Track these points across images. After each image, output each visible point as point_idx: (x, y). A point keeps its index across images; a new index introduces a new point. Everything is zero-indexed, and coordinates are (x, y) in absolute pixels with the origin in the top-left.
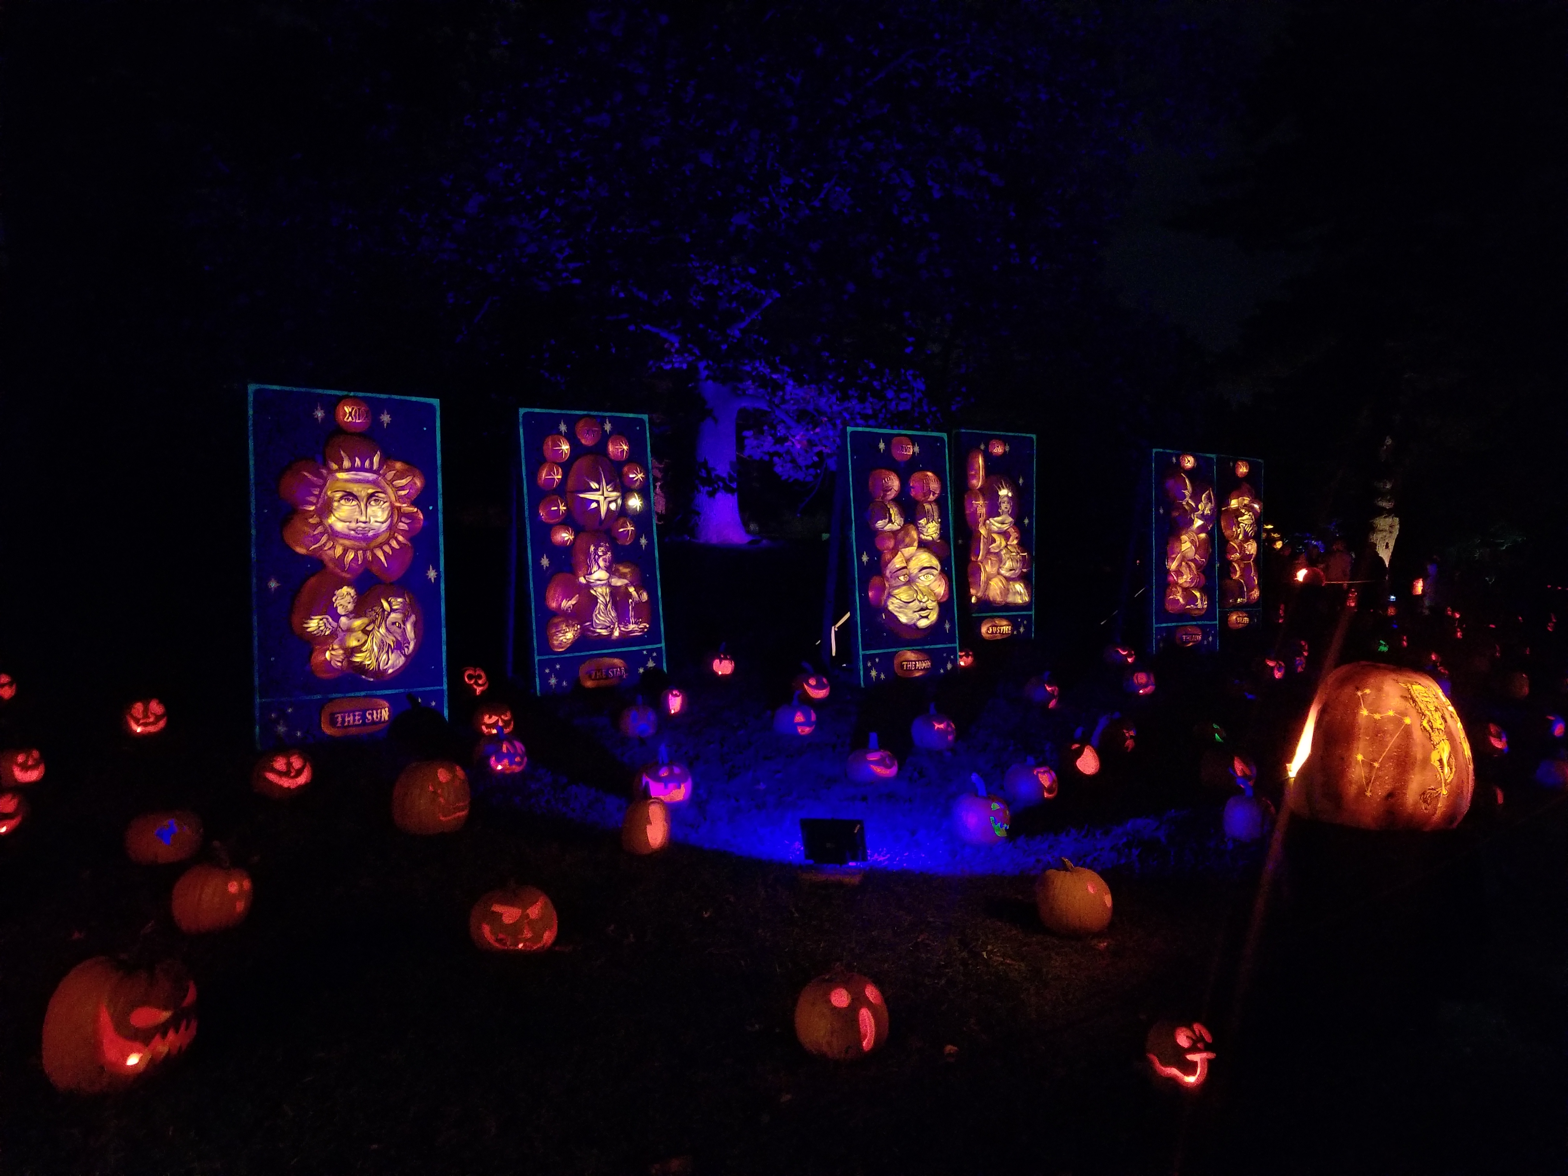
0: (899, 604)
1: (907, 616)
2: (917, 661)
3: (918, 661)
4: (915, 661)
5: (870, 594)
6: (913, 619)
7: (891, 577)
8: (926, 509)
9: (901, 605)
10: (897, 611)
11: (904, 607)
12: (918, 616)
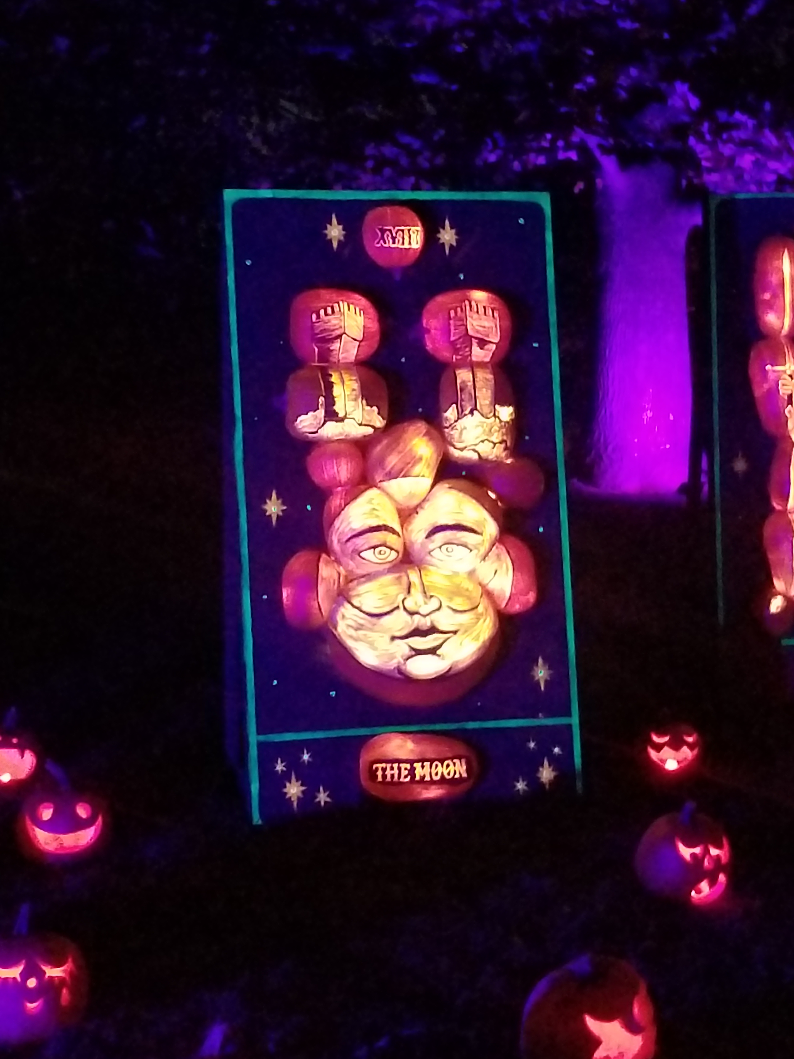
0: (356, 618)
1: (375, 649)
2: (418, 761)
3: (422, 761)
4: (411, 762)
5: (285, 595)
6: (392, 657)
7: (343, 551)
8: (459, 381)
9: (362, 622)
10: (351, 637)
11: (369, 626)
12: (407, 651)
